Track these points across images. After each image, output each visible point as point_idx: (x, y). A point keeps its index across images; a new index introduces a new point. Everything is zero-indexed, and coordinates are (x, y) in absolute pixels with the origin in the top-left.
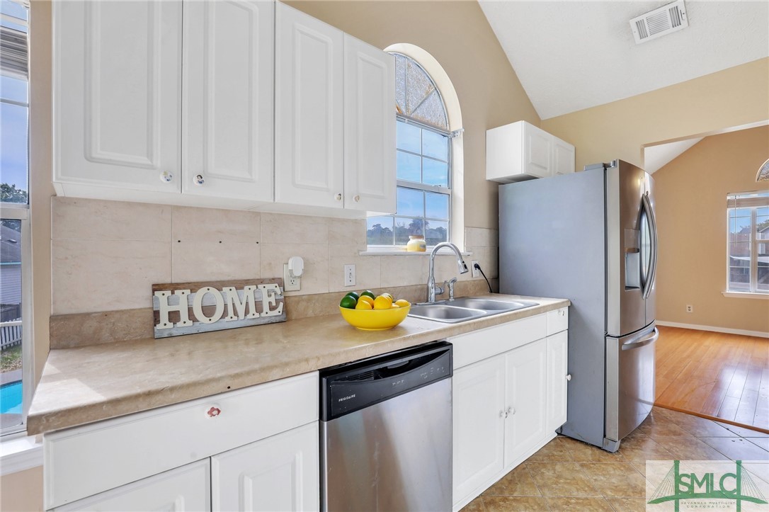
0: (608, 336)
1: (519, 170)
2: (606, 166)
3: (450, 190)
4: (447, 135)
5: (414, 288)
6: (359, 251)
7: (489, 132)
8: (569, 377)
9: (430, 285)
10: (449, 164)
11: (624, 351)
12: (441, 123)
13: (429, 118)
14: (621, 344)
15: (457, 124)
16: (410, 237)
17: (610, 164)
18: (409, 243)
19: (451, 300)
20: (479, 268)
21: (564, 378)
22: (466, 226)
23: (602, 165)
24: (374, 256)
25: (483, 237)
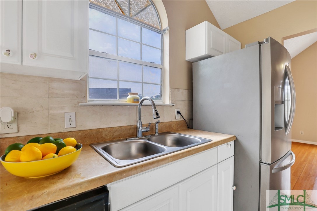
0: (262, 162)
1: (203, 52)
2: (260, 43)
3: (162, 66)
4: (161, 32)
5: (129, 127)
6: (79, 103)
7: (187, 31)
8: (234, 188)
9: (138, 125)
10: (161, 50)
11: (274, 174)
12: (156, 24)
13: (147, 21)
14: (271, 168)
15: (165, 25)
16: (129, 93)
17: (263, 42)
18: (128, 97)
19: (156, 135)
20: (180, 114)
21: (231, 189)
22: (171, 88)
23: (258, 43)
24: (94, 106)
25: (183, 95)
